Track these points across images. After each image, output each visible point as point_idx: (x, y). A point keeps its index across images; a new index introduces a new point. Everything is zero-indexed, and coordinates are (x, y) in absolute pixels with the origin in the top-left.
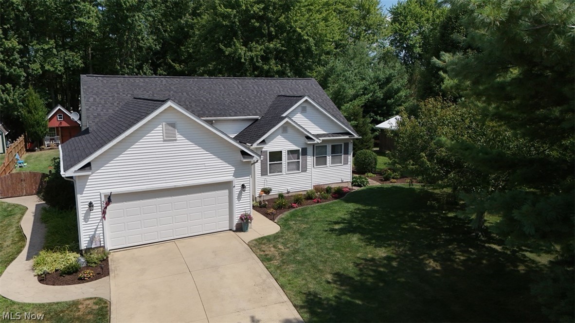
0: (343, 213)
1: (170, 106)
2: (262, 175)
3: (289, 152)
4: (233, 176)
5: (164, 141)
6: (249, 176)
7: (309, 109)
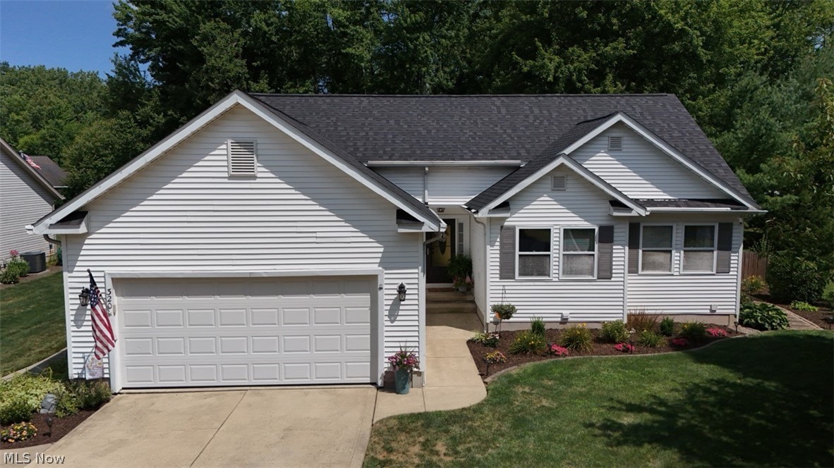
0: (670, 385)
1: (238, 104)
2: (501, 278)
3: (571, 234)
4: (380, 264)
5: (231, 177)
6: (417, 268)
7: (627, 143)
